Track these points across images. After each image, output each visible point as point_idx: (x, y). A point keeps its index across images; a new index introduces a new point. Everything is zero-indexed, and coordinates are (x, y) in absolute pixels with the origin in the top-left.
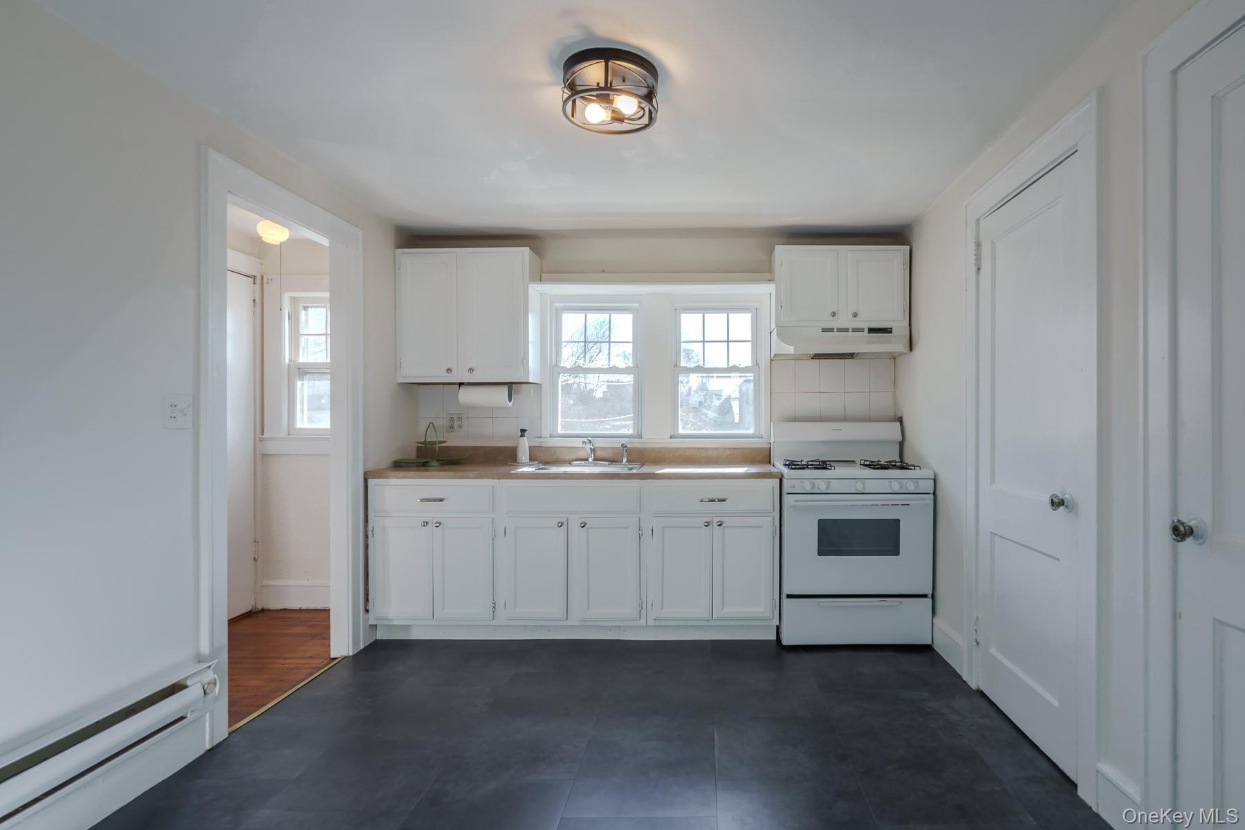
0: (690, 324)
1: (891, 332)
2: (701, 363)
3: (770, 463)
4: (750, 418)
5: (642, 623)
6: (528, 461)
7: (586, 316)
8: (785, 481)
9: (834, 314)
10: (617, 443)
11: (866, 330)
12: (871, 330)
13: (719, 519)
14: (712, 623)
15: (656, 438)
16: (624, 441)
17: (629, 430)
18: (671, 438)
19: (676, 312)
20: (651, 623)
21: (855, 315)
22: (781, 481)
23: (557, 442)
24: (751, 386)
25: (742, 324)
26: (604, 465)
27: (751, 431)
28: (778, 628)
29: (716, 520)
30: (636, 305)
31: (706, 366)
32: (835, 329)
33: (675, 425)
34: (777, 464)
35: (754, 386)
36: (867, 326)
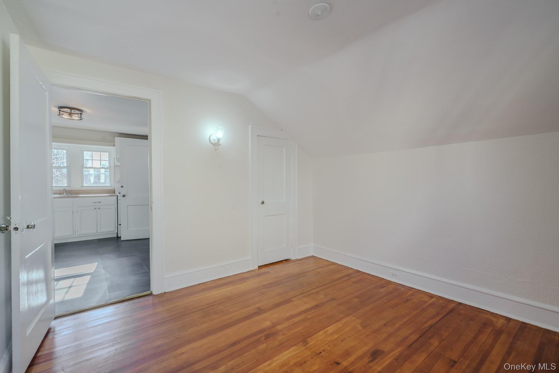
0: (87, 155)
2: (91, 166)
3: (115, 193)
4: (108, 181)
5: (74, 236)
8: (118, 197)
10: (62, 189)
14: (98, 234)
15: (76, 186)
16: (64, 188)
17: (66, 185)
18: (81, 187)
19: (82, 151)
20: (77, 236)
22: (117, 197)
24: (108, 173)
25: (105, 156)
26: (58, 195)
27: (109, 185)
28: (117, 233)
29: (98, 207)
30: (68, 148)
31: (93, 167)
33: (83, 183)
34: (116, 193)
35: (110, 173)
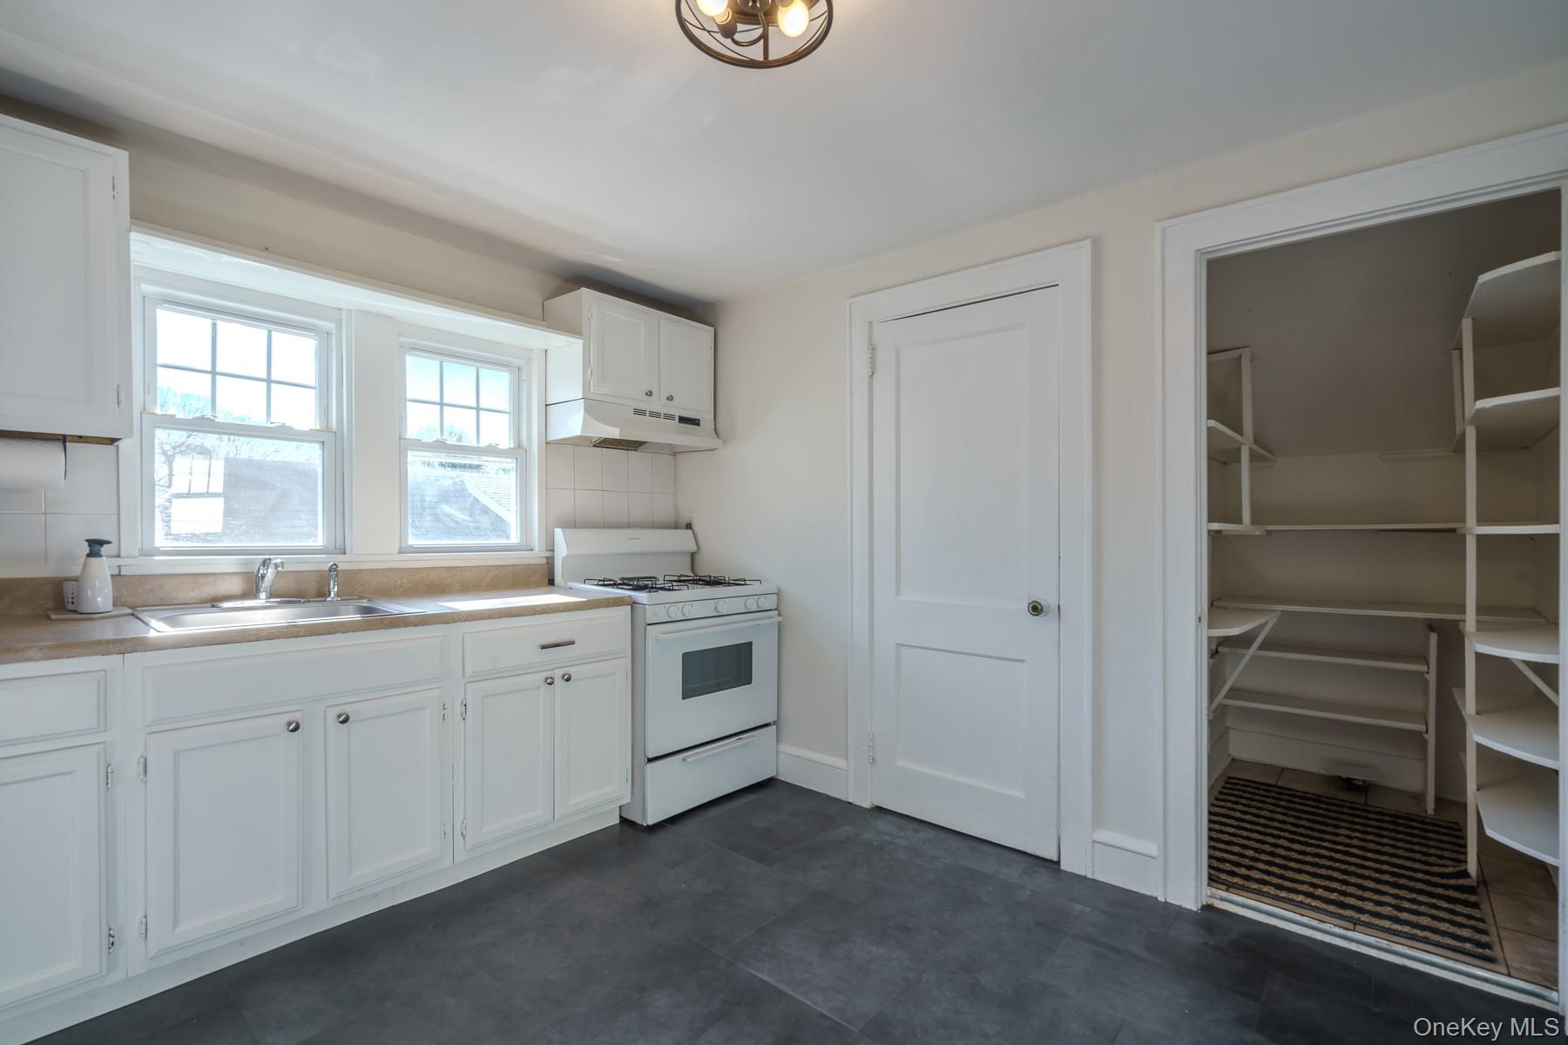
0: (420, 375)
1: (699, 425)
3: (552, 584)
6: (111, 608)
7: (214, 326)
9: (649, 394)
11: (677, 419)
12: (683, 420)
13: (562, 671)
15: (374, 553)
17: (316, 541)
18: (399, 552)
19: (399, 351)
21: (670, 398)
22: (632, 608)
23: (158, 565)
24: (512, 477)
25: (498, 386)
27: (515, 540)
29: (558, 674)
32: (648, 413)
33: (402, 534)
35: (518, 477)
36: (678, 413)
